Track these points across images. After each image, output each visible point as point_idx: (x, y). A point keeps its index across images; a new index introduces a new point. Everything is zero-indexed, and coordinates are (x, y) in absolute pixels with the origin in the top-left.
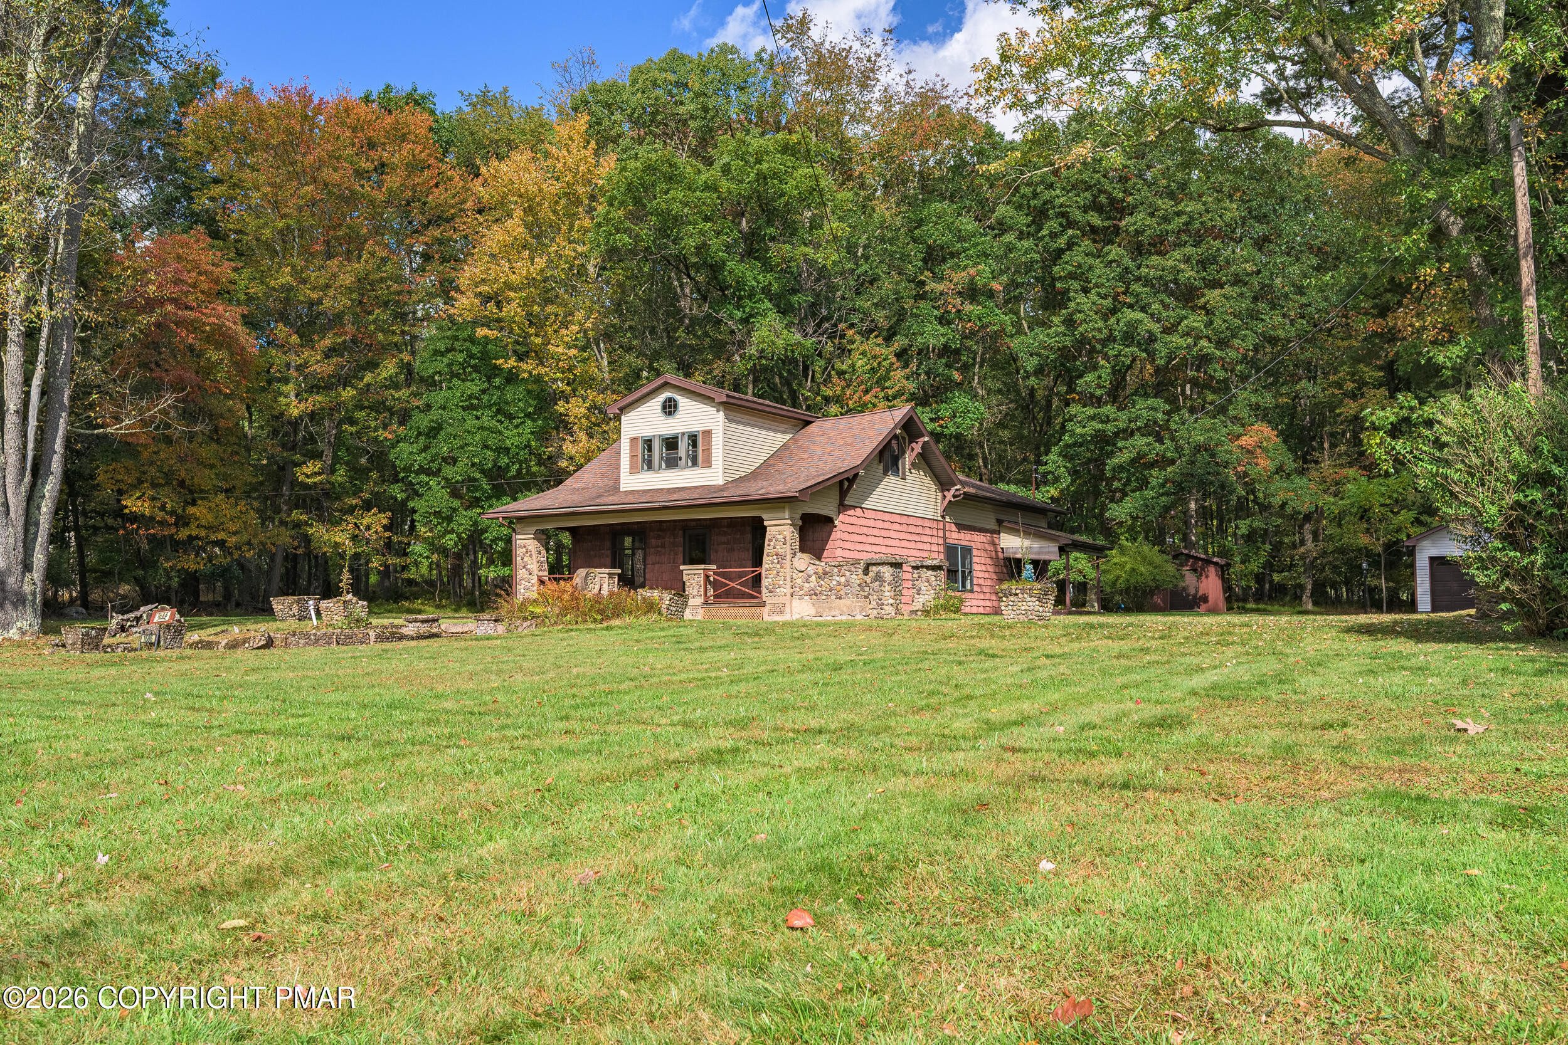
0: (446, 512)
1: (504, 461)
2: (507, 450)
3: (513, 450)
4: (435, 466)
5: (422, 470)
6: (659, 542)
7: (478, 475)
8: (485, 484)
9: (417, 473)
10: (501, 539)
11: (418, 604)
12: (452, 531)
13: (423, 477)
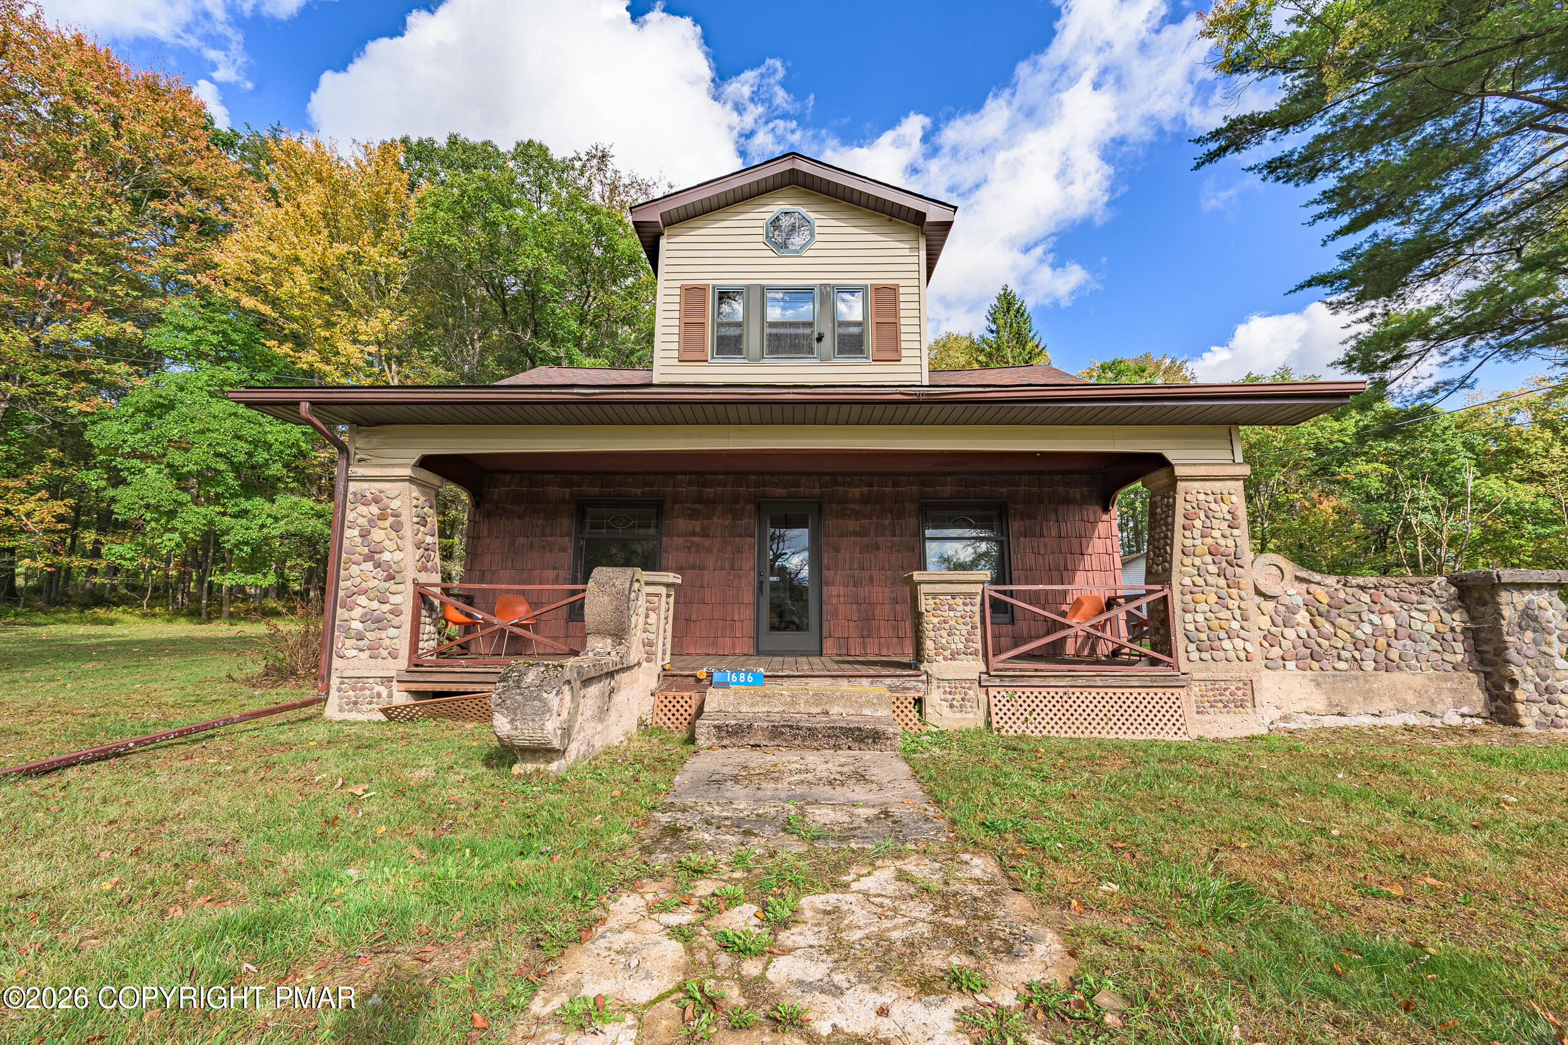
0: (167, 507)
1: (261, 456)
2: (268, 446)
3: (276, 447)
4: (155, 450)
5: (134, 454)
6: (696, 525)
7: (222, 466)
8: (230, 478)
9: (127, 456)
10: (247, 543)
11: (116, 613)
12: (174, 529)
13: (137, 463)
